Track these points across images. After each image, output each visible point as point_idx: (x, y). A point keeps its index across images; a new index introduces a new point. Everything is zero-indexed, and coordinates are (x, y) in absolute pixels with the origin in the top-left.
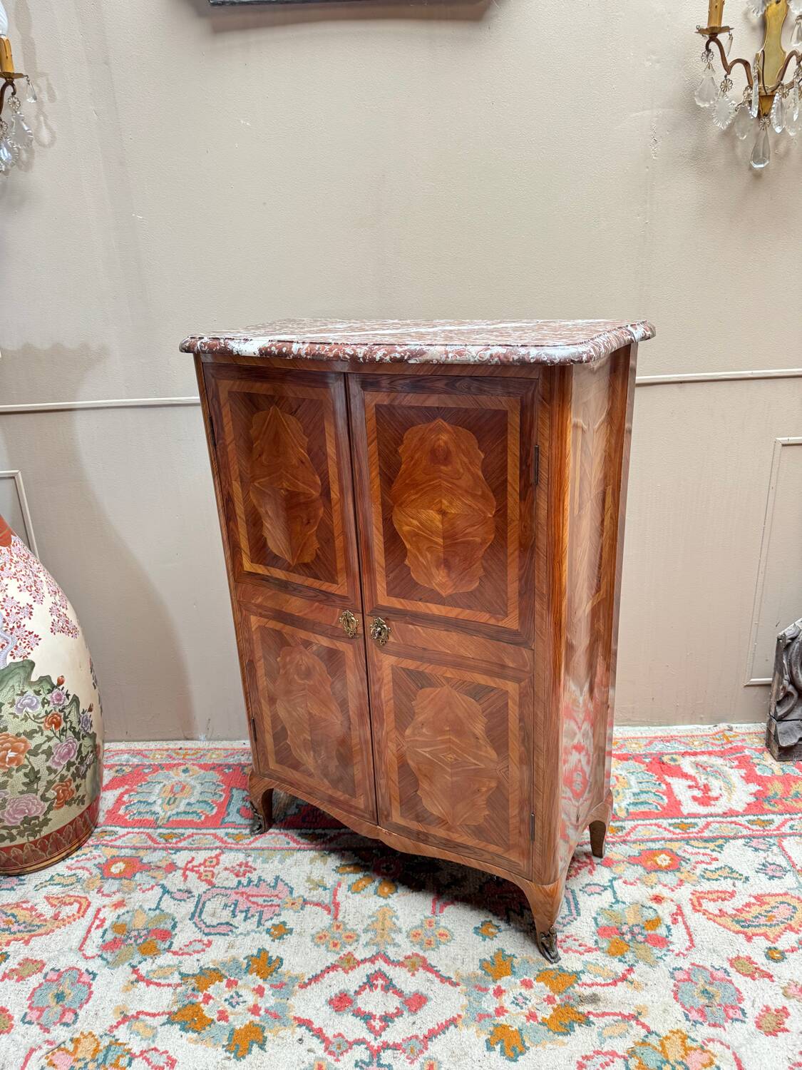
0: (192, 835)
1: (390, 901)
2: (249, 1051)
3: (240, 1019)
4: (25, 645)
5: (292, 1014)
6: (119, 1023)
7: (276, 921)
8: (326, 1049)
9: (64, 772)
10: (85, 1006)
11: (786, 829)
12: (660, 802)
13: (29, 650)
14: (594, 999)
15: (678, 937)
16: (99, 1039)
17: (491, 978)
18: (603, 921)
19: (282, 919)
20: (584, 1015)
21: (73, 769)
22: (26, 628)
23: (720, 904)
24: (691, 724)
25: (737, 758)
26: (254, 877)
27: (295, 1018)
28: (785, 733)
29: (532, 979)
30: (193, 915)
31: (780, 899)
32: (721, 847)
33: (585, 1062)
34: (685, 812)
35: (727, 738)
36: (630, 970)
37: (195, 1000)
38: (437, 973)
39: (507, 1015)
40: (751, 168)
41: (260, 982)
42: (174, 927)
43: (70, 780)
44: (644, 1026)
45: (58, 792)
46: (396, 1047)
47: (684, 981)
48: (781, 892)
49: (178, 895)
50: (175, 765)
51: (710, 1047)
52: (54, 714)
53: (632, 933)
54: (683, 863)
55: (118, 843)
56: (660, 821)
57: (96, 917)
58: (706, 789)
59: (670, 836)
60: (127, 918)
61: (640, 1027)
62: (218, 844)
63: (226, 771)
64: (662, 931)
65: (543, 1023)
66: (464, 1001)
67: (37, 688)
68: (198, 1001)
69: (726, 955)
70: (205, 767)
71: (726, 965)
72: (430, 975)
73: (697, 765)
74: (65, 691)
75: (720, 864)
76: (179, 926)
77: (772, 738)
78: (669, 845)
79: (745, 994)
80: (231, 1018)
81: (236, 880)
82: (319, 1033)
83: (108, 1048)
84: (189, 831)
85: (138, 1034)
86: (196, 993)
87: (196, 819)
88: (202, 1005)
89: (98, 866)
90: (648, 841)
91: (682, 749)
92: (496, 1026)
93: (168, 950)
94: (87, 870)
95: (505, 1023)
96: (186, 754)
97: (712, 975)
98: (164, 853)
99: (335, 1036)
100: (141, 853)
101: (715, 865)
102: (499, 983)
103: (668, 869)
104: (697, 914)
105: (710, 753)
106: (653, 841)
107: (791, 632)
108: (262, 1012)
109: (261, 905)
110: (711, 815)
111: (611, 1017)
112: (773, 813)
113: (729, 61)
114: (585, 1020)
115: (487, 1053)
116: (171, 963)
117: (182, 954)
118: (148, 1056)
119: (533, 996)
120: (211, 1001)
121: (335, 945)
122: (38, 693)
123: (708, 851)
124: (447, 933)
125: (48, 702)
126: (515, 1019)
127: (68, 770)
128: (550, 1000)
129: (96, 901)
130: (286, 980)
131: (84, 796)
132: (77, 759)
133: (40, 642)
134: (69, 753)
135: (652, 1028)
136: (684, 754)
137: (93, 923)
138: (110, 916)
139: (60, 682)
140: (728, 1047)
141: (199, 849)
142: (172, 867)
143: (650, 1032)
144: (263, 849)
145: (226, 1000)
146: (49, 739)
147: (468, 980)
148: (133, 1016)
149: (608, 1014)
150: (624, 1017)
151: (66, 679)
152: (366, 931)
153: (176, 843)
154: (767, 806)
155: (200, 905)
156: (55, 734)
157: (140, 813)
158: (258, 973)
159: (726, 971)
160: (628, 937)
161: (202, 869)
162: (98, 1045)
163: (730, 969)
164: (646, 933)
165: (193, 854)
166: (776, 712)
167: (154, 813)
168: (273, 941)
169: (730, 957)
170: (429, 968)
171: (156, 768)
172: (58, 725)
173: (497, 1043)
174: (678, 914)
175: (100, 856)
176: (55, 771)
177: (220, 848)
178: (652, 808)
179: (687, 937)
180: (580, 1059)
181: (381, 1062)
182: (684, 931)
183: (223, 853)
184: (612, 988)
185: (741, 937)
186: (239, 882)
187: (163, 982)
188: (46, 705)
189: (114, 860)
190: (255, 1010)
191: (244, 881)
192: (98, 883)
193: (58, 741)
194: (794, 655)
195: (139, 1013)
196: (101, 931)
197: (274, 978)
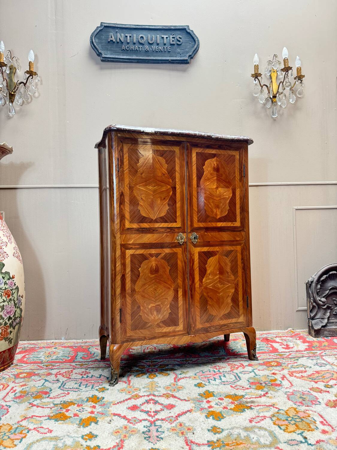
0: (59, 365)
1: (154, 380)
2: (90, 425)
3: (84, 415)
4: (2, 256)
5: (111, 413)
6: (22, 420)
7: (100, 387)
8: (128, 422)
9: (7, 321)
10: (5, 416)
11: (323, 354)
12: (269, 349)
13: (3, 259)
14: (252, 402)
15: (285, 383)
16: (12, 425)
17: (204, 398)
18: (251, 381)
19: (103, 386)
20: (249, 406)
21: (11, 321)
22: (4, 250)
23: (301, 374)
24: (277, 330)
25: (298, 337)
26: (90, 375)
27: (112, 414)
28: (316, 324)
29: (223, 397)
30: (60, 387)
31: (326, 372)
32: (298, 359)
33: (252, 419)
34: (280, 351)
35: (293, 332)
36: (267, 393)
37: (61, 412)
38: (179, 399)
39: (213, 408)
40: (272, 118)
41: (94, 404)
42: (51, 390)
43: (8, 327)
44: (276, 408)
45: (2, 330)
46: (163, 420)
47: (291, 395)
48: (326, 370)
49: (53, 382)
50: (50, 347)
51: (307, 412)
52: (8, 290)
53: (265, 383)
54: (283, 364)
55: (23, 368)
56: (270, 354)
57: (11, 389)
58: (287, 345)
59: (275, 357)
60: (27, 389)
61: (275, 408)
62: (72, 367)
63: (75, 348)
64: (278, 382)
65: (231, 409)
66: (193, 405)
67: (4, 276)
68: (63, 412)
69: (307, 387)
70: (65, 347)
71: (309, 390)
72: (176, 399)
73: (282, 340)
74: (14, 282)
75: (298, 364)
76: (53, 391)
77: (311, 327)
78: (275, 360)
79: (318, 397)
80: (80, 416)
81: (81, 376)
82: (124, 417)
83: (17, 428)
84: (58, 364)
85: (32, 423)
86: (62, 409)
87: (60, 360)
88: (65, 413)
89: (14, 375)
90: (266, 359)
91: (275, 336)
92: (209, 411)
93: (48, 397)
94: (8, 375)
95: (213, 410)
96: (56, 344)
97: (303, 393)
98: (46, 370)
99: (132, 418)
100: (35, 371)
101: (296, 364)
102: (208, 399)
103: (276, 366)
104: (292, 377)
105: (287, 337)
106: (269, 359)
107: (311, 279)
108: (96, 413)
109: (93, 383)
110: (291, 351)
111: (261, 407)
112: (317, 350)
113: (262, 85)
114: (250, 408)
115: (206, 419)
116: (49, 401)
117: (55, 398)
118: (38, 430)
119: (224, 403)
120: (70, 411)
121: (129, 392)
122: (3, 278)
123: (292, 361)
124: (182, 387)
125: (7, 284)
126: (217, 409)
127: (9, 321)
128: (232, 403)
129: (12, 385)
130: (106, 403)
131: (12, 339)
132: (13, 317)
133: (8, 257)
134: (10, 312)
135: (280, 408)
136: (276, 337)
137: (10, 391)
138: (18, 389)
139: (13, 277)
140: (315, 412)
141: (62, 369)
142: (50, 374)
143: (279, 410)
144: (93, 368)
145: (77, 410)
146: (4, 301)
147: (193, 399)
148: (30, 417)
149: (260, 406)
150: (267, 406)
151: (16, 277)
152: (144, 388)
153: (52, 367)
154: (313, 349)
155: (64, 384)
156: (7, 300)
157: (33, 360)
158: (92, 402)
159: (308, 391)
160: (264, 384)
161: (64, 374)
162: (11, 427)
163: (310, 391)
164: (271, 383)
165: (60, 370)
166: (310, 315)
167: (41, 360)
168: (100, 392)
169: (309, 388)
170: (175, 397)
171: (41, 348)
172: (9, 296)
173: (210, 416)
174: (283, 377)
175: (14, 372)
176: (3, 319)
177: (73, 368)
178: (266, 351)
179: (289, 383)
180: (250, 419)
181: (156, 425)
182: (288, 382)
183: (74, 369)
184: (260, 399)
185: (313, 383)
186: (83, 377)
187: (45, 407)
188: (6, 285)
189: (21, 373)
190: (92, 412)
191: (85, 376)
192: (13, 380)
193: (7, 304)
194: (313, 289)
195: (33, 416)
196: (14, 394)
197: (100, 403)
